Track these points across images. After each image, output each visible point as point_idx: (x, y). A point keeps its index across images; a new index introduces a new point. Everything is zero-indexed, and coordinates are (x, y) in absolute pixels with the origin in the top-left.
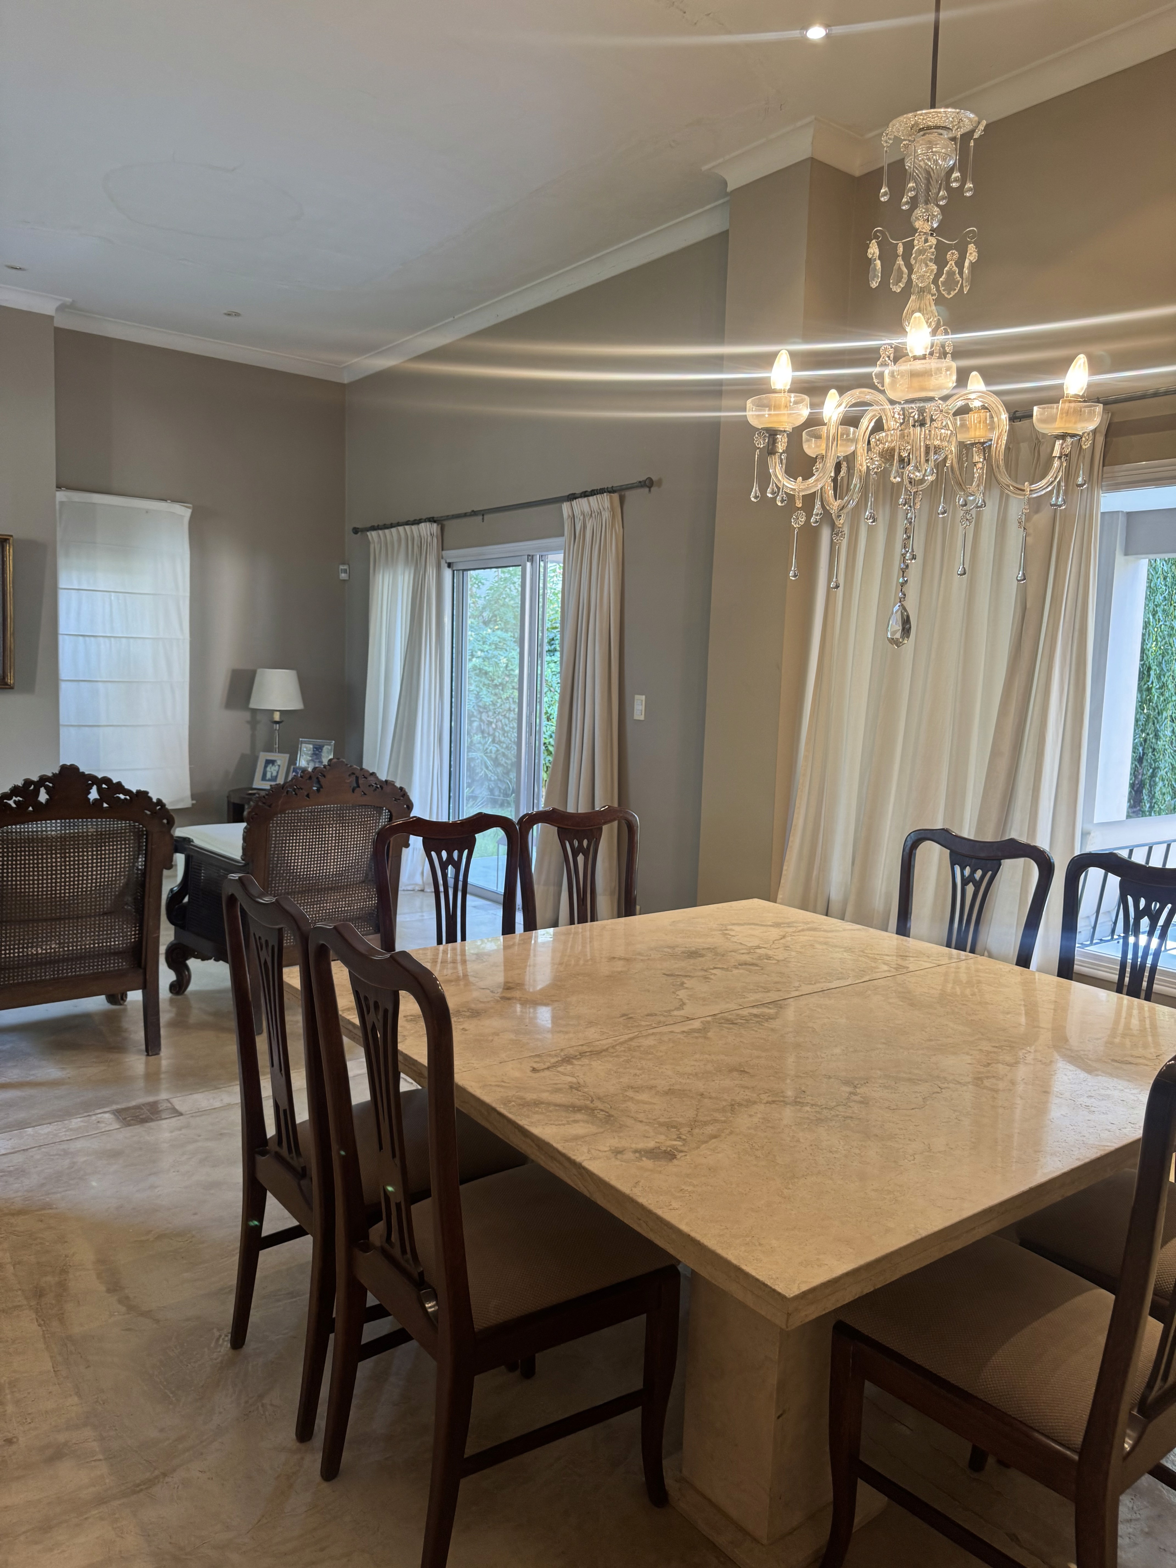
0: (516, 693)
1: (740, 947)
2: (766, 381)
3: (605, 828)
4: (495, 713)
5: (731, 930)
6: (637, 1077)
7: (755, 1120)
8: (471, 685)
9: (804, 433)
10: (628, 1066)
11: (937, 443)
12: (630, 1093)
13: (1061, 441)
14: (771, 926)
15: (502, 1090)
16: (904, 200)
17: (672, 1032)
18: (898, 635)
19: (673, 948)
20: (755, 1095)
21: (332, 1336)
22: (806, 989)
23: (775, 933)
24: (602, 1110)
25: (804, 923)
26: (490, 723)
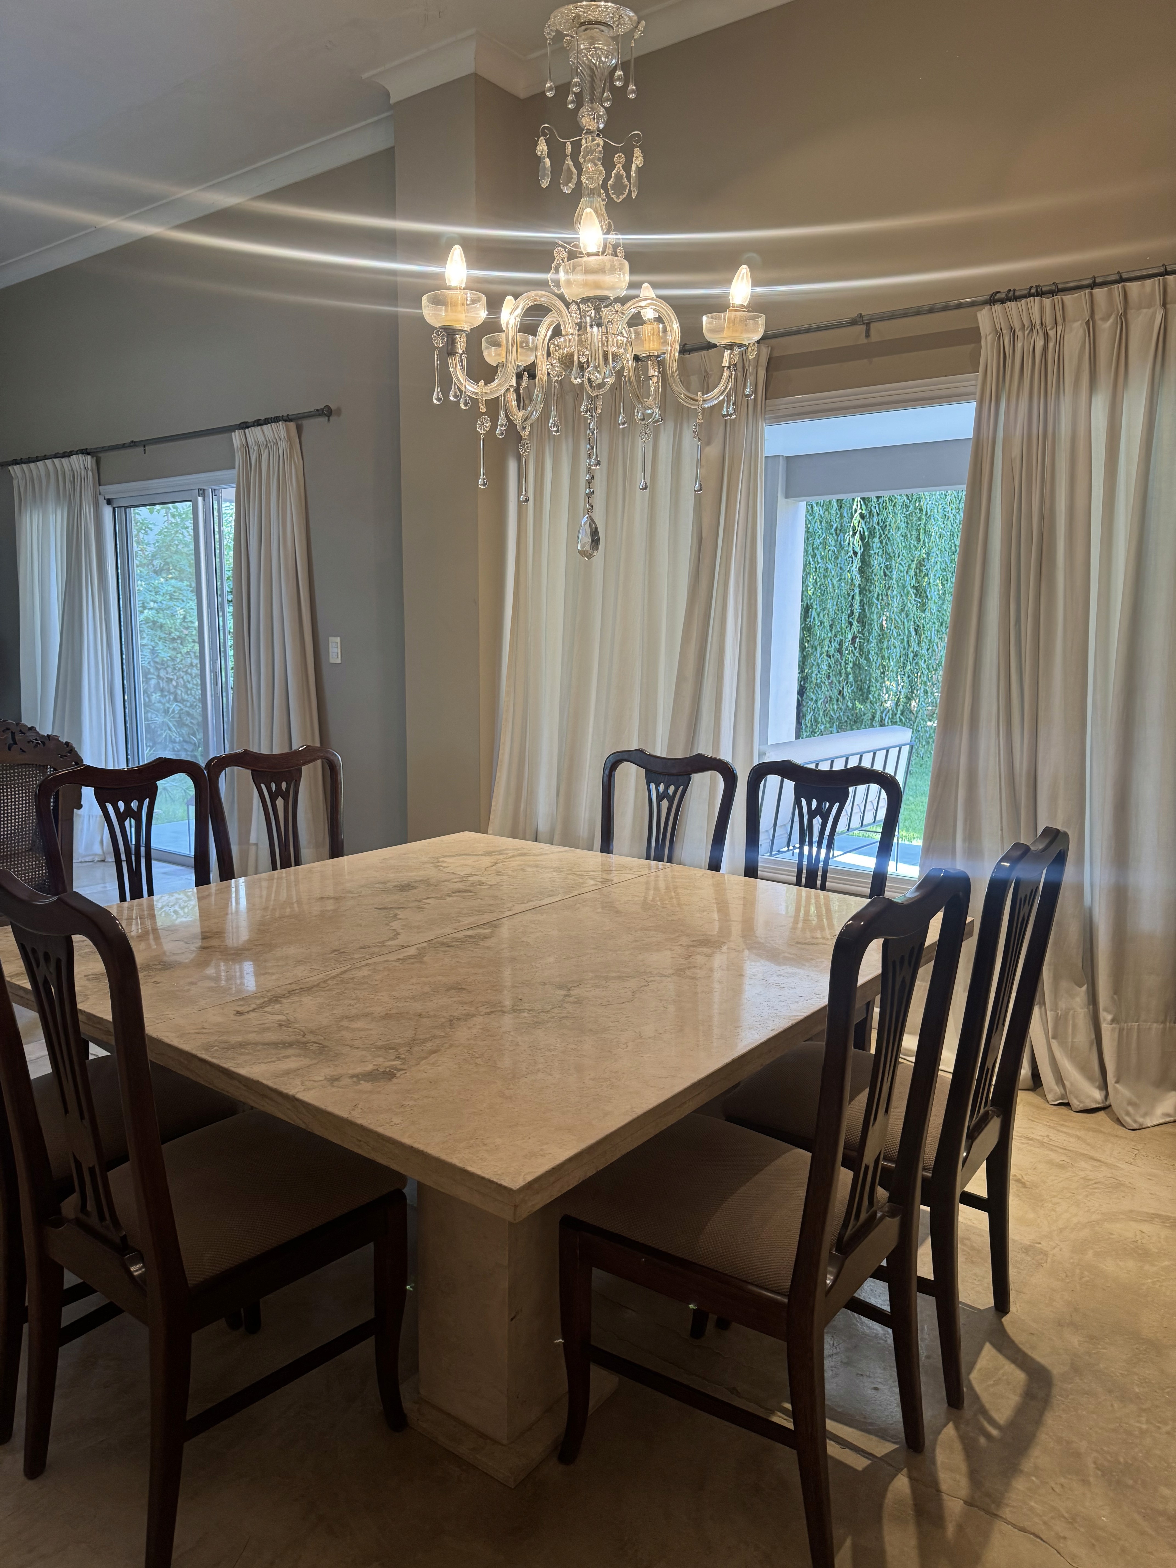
0: (197, 647)
1: (453, 876)
2: (441, 277)
3: (304, 769)
4: (175, 669)
5: (443, 862)
6: (351, 1007)
7: (475, 1031)
8: (143, 640)
9: (483, 340)
10: (341, 998)
11: (614, 349)
12: (345, 1023)
13: (729, 351)
14: (482, 855)
15: (203, 1036)
16: (570, 98)
17: (387, 961)
18: (588, 547)
19: (384, 883)
20: (473, 1009)
21: (26, 1327)
22: (518, 908)
23: (486, 861)
24: (315, 1043)
25: (514, 849)
26: (170, 680)
